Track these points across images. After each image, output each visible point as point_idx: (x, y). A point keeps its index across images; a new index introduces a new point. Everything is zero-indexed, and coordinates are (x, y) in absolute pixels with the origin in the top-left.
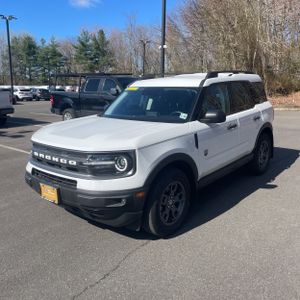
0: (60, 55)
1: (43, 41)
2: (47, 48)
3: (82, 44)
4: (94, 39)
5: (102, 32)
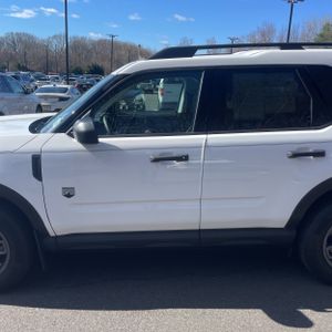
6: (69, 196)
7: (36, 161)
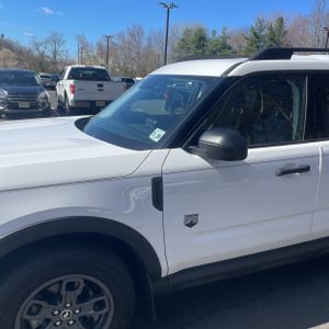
0: (230, 48)
1: (214, 32)
2: (217, 40)
3: (255, 34)
4: (271, 29)
5: (281, 20)
6: (191, 225)
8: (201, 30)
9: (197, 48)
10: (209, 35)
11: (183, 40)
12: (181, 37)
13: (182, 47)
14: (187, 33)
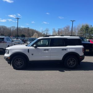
2: (92, 28)
6: (32, 55)
7: (28, 50)
8: (87, 25)
9: (86, 30)
10: (90, 27)
11: (82, 28)
12: (81, 27)
13: (81, 30)
14: (83, 26)
